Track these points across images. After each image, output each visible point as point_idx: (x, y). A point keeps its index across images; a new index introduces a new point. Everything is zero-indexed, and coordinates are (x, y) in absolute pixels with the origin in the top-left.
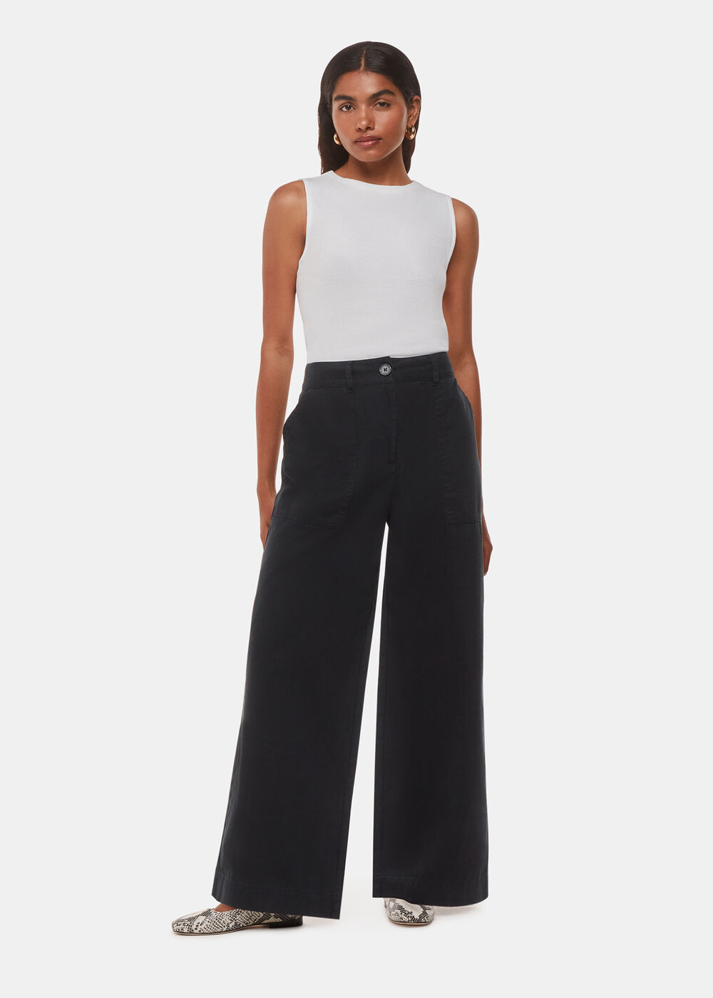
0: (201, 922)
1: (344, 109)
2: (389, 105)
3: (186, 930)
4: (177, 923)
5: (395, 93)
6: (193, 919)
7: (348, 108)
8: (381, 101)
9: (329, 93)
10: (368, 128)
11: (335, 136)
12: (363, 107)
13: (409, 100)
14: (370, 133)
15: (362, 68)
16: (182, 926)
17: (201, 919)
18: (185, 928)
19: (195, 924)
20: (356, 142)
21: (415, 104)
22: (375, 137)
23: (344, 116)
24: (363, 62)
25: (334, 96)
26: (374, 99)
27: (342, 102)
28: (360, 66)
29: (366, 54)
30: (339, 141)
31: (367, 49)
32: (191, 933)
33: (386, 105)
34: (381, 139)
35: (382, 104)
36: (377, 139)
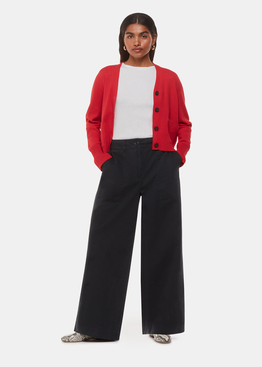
0: (72, 338)
1: (129, 37)
2: (146, 37)
3: (67, 341)
4: (64, 338)
5: (149, 32)
6: (70, 336)
7: (131, 37)
8: (143, 35)
9: (124, 31)
10: (138, 45)
11: (124, 47)
12: (137, 37)
13: (153, 35)
14: (139, 47)
15: (137, 23)
16: (65, 339)
17: (73, 336)
18: (66, 340)
19: (71, 338)
20: (133, 50)
21: (155, 37)
22: (140, 48)
23: (129, 40)
24: (137, 20)
25: (126, 32)
26: (141, 35)
27: (129, 35)
28: (136, 22)
29: (138, 18)
30: (126, 49)
31: (139, 16)
32: (69, 341)
33: (145, 37)
34: (142, 49)
35: (144, 37)
36: (141, 49)
